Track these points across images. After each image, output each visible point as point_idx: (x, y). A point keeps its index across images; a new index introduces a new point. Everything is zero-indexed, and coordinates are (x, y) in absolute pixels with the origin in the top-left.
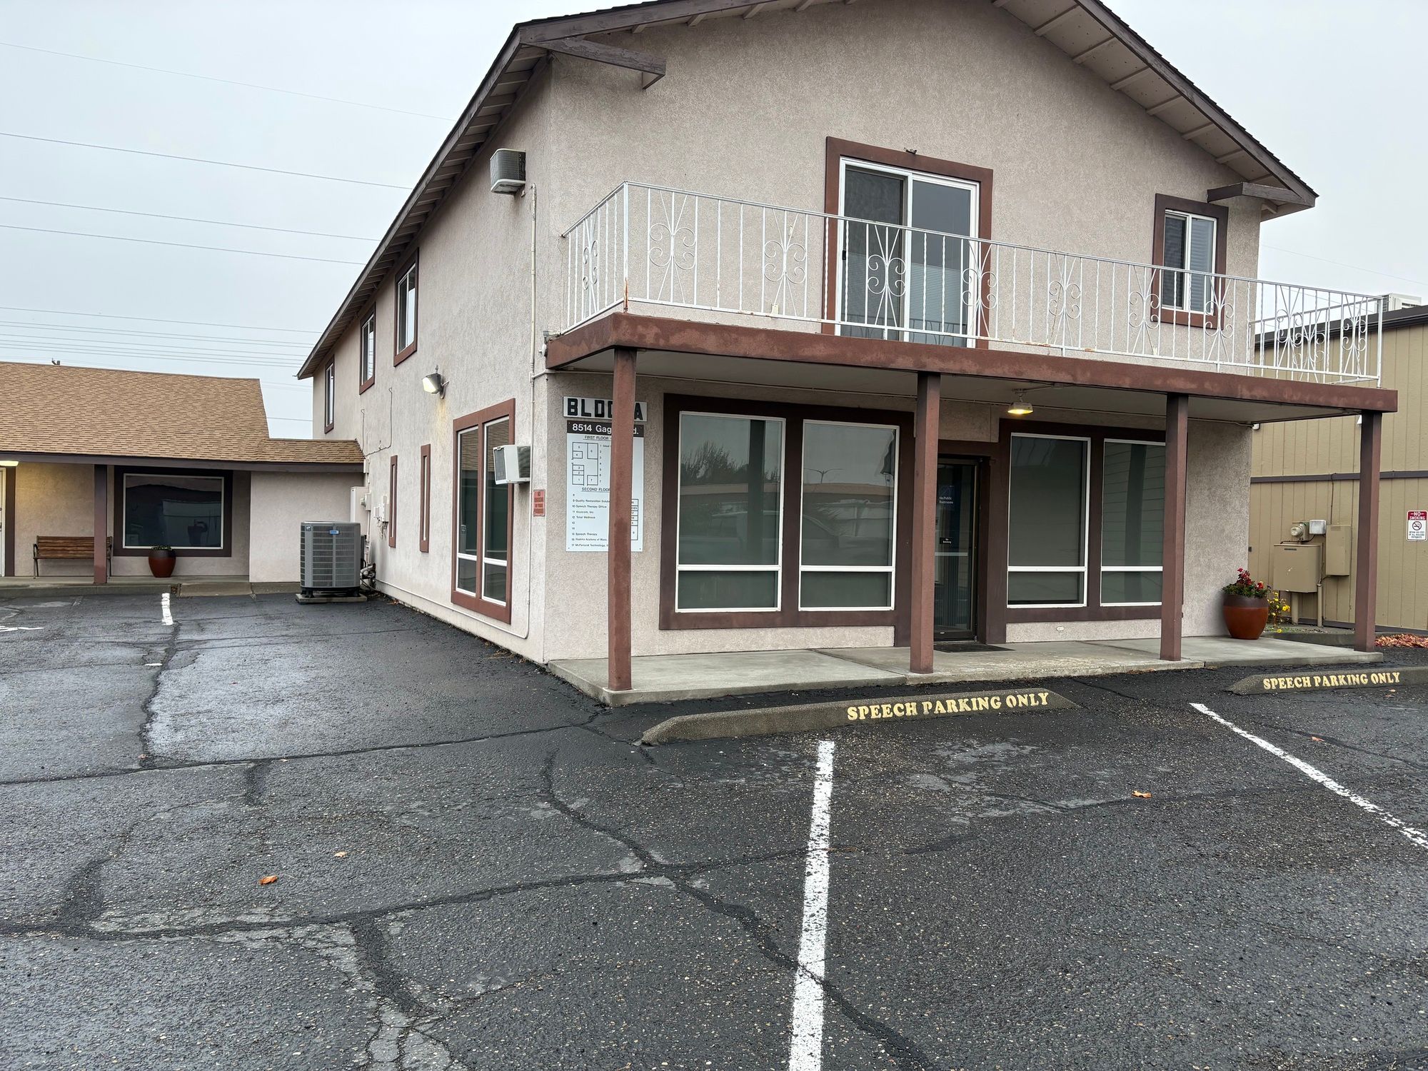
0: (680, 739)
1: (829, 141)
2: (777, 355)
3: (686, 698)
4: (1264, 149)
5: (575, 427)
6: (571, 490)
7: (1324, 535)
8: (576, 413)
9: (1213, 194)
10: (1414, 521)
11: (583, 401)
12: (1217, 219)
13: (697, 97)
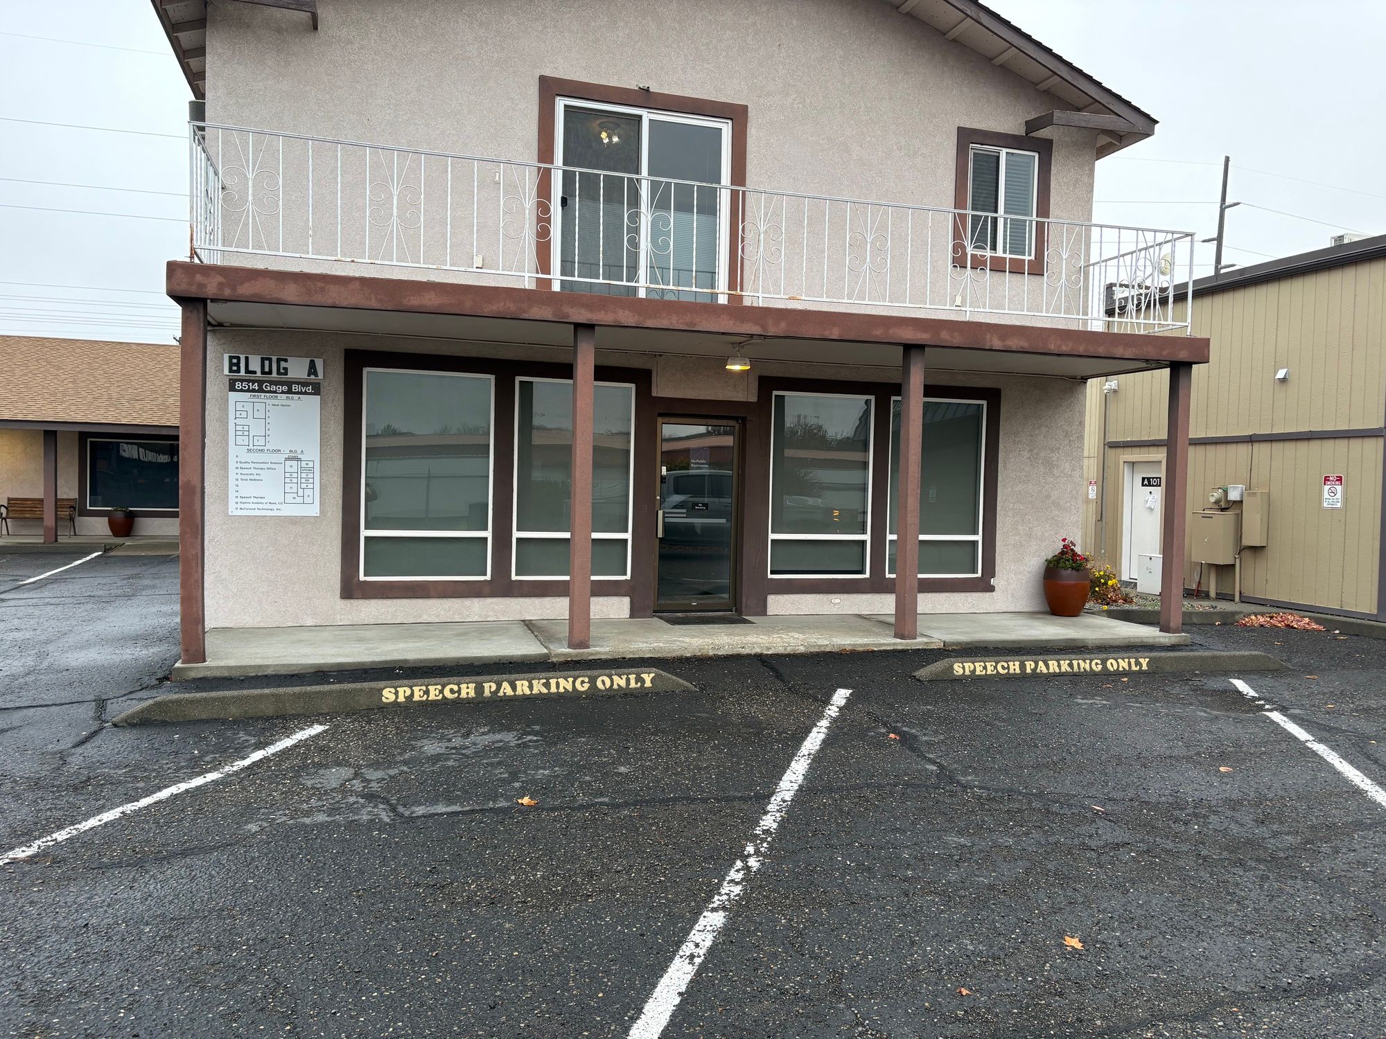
0: (156, 720)
1: (543, 79)
2: (374, 303)
3: (266, 673)
4: (1080, 72)
5: (238, 385)
6: (232, 450)
7: (1241, 502)
8: (238, 371)
9: (1031, 126)
10: (1329, 487)
11: (247, 359)
12: (1039, 153)
13: (380, 36)
